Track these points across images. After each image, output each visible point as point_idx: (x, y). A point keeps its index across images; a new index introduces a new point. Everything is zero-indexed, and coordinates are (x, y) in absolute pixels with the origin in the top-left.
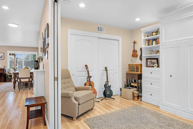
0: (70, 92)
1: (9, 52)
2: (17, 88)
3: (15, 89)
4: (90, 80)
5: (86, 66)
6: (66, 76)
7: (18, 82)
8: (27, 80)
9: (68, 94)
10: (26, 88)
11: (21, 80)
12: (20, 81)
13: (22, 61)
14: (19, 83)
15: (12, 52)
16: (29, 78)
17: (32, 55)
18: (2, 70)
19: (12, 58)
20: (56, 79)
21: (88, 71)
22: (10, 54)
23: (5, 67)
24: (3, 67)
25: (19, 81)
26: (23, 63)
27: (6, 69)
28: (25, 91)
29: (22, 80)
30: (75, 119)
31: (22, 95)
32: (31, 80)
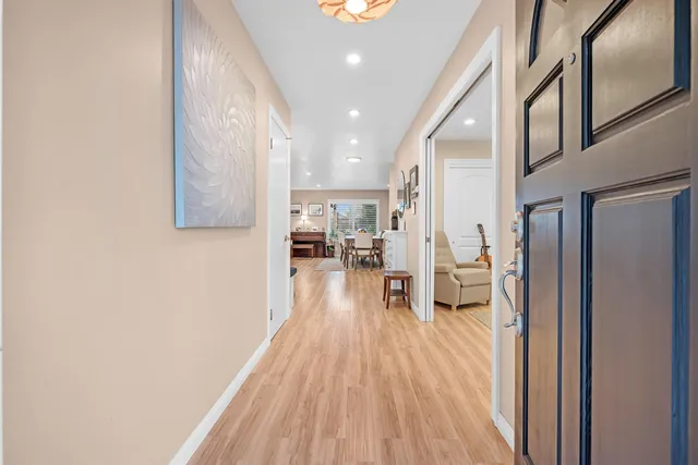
0: (448, 266)
1: (330, 202)
4: (486, 252)
5: (480, 226)
6: (442, 243)
8: (367, 253)
9: (444, 268)
11: (358, 251)
12: (356, 253)
18: (320, 235)
20: (428, 240)
21: (483, 237)
23: (323, 230)
25: (354, 253)
27: (327, 232)
29: (360, 253)
30: (454, 308)
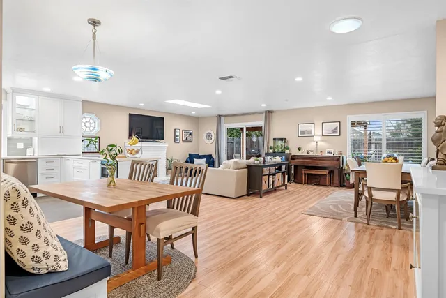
1: (350, 119)
2: (362, 210)
3: (356, 216)
7: (366, 197)
8: (392, 196)
10: (387, 220)
11: (374, 192)
12: (371, 195)
13: (381, 140)
14: (367, 202)
15: (357, 118)
16: (399, 192)
17: (409, 122)
18: (334, 160)
19: (357, 132)
22: (353, 124)
23: (341, 154)
24: (337, 154)
25: (366, 194)
26: (384, 143)
27: (344, 156)
28: (385, 231)
29: (377, 195)
31: (372, 246)
32: (403, 197)
